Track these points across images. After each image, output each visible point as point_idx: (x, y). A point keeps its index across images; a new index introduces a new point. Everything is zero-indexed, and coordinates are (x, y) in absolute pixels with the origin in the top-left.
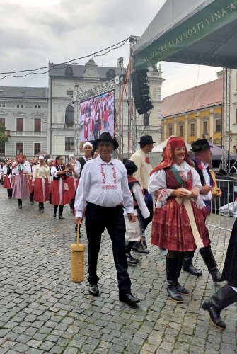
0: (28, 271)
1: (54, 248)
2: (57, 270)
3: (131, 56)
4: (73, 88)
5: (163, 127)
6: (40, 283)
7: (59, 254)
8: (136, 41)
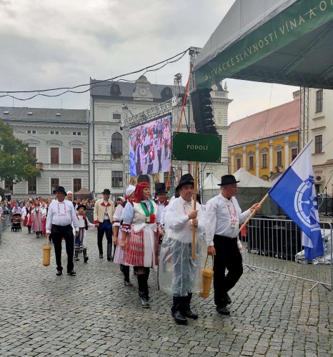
0: (67, 336)
1: (99, 307)
2: (104, 334)
3: (191, 72)
4: (120, 111)
5: (229, 158)
6: (83, 350)
7: (105, 313)
8: (197, 53)
